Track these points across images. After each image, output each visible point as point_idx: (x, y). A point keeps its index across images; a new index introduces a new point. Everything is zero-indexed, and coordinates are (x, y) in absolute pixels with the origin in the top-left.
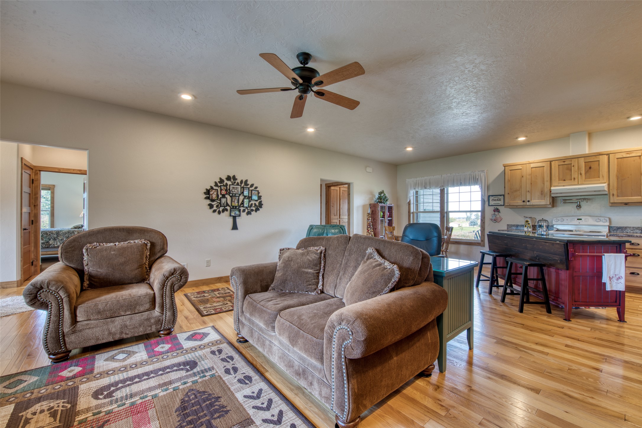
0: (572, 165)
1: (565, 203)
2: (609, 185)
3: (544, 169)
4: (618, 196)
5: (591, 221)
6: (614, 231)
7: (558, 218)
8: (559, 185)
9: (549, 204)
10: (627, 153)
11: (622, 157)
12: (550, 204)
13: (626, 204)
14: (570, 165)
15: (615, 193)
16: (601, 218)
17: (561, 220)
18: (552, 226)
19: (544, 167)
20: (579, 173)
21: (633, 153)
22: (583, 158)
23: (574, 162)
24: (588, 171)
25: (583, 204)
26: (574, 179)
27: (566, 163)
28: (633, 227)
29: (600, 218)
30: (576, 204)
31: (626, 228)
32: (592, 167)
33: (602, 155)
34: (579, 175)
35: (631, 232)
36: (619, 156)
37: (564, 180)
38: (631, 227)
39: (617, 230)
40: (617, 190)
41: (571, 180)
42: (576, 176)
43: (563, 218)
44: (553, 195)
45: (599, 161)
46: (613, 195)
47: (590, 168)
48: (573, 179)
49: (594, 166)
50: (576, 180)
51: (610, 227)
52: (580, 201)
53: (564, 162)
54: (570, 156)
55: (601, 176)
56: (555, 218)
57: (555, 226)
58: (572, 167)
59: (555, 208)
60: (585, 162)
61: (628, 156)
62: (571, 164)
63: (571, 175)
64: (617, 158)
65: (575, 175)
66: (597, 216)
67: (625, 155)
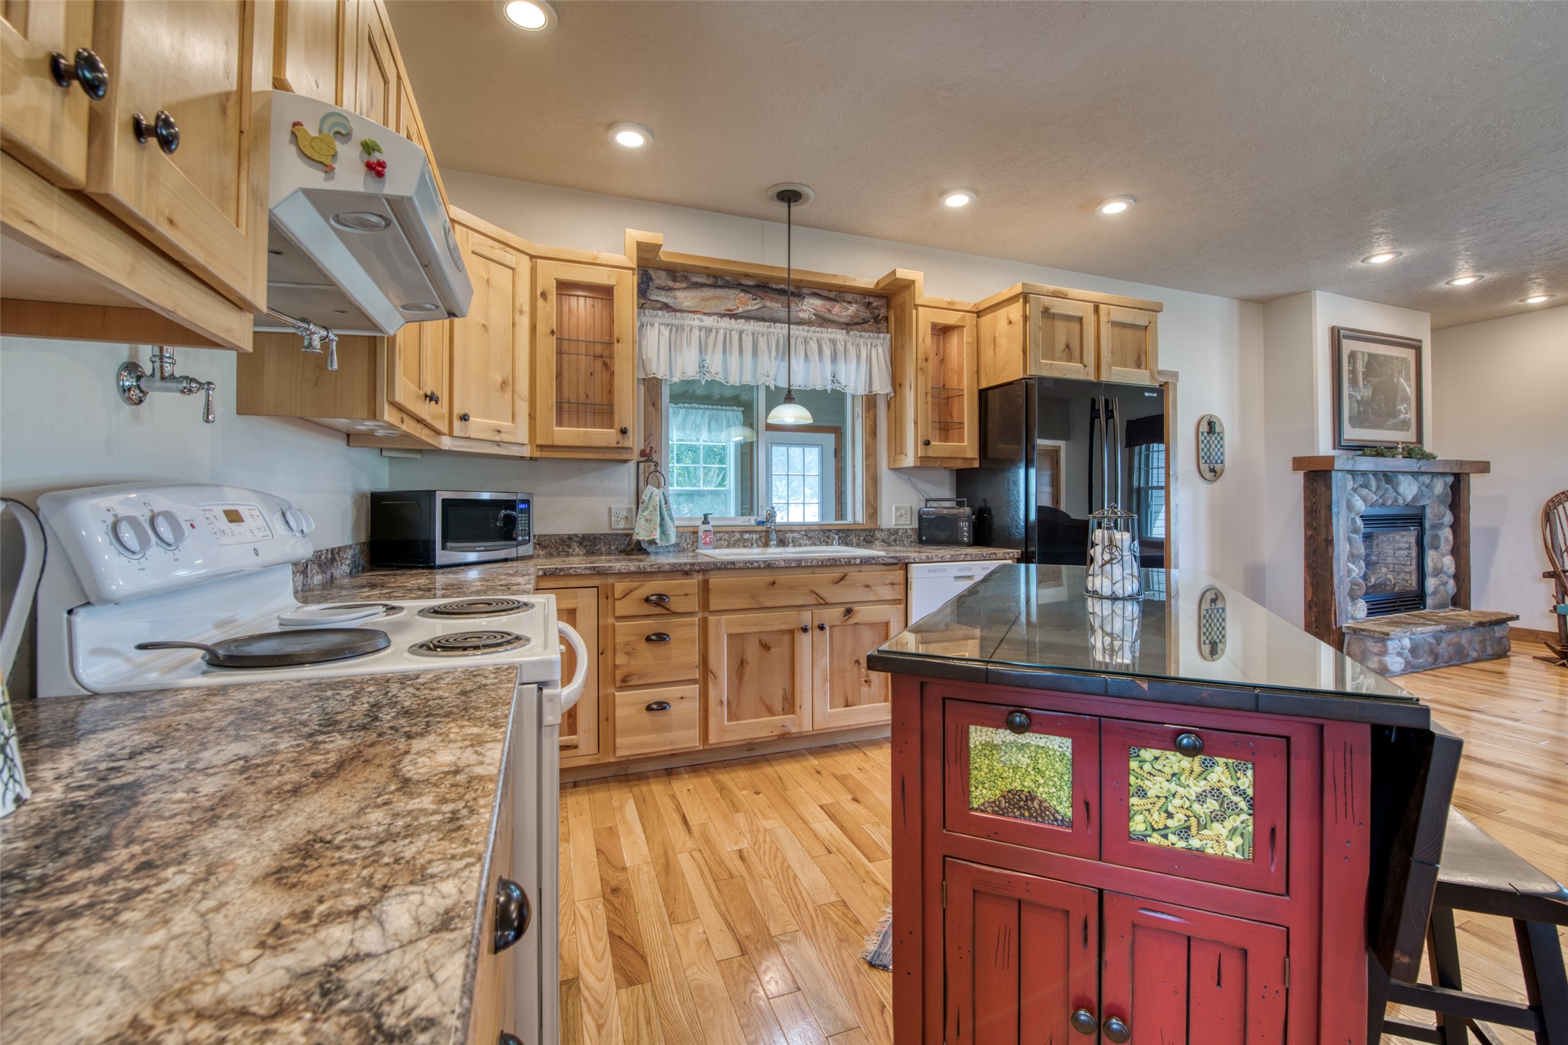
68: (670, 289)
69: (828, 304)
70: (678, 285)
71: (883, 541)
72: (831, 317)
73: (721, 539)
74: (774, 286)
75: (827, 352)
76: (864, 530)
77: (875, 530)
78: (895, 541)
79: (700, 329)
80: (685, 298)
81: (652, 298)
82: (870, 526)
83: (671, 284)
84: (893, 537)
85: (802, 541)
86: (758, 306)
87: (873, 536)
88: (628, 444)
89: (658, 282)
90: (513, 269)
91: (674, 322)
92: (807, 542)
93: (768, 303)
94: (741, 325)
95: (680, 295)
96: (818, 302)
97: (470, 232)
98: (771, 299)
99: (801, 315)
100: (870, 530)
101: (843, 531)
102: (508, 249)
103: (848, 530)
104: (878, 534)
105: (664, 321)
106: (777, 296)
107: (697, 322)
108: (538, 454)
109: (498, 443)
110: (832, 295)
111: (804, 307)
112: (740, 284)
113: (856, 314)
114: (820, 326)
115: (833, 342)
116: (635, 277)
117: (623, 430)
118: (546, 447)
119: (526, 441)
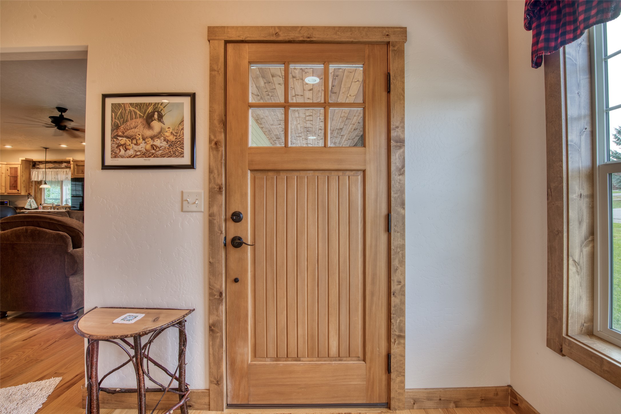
68: (39, 165)
69: (67, 164)
70: (40, 164)
72: (68, 166)
75: (65, 173)
80: (42, 166)
81: (36, 167)
83: (39, 164)
88: (20, 192)
89: (37, 164)
91: (37, 171)
93: (56, 165)
94: (51, 170)
95: (41, 166)
96: (66, 164)
98: (57, 164)
99: (62, 167)
107: (42, 170)
108: (7, 194)
114: (66, 168)
115: (66, 171)
116: (22, 166)
117: (18, 190)
118: (8, 193)
119: (4, 192)
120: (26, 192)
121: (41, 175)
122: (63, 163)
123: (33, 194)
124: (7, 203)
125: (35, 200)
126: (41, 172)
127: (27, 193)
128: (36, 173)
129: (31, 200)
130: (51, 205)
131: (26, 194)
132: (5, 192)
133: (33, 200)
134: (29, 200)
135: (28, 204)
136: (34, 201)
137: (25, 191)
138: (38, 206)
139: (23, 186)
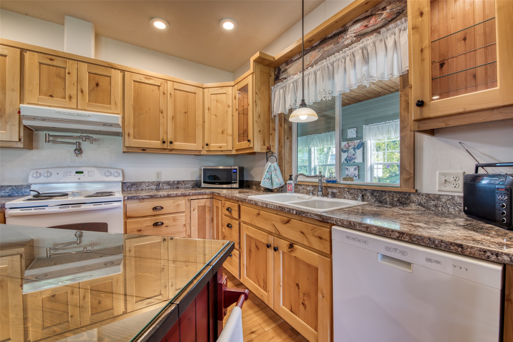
0: (67, 71)
1: (54, 142)
2: (123, 118)
3: (5, 61)
4: (135, 137)
5: (98, 175)
6: (127, 188)
7: (39, 171)
8: (40, 103)
9: (17, 140)
10: (146, 78)
11: (140, 81)
12: (20, 140)
13: (144, 150)
14: (63, 70)
15: (132, 133)
16: (113, 171)
17: (46, 175)
18: (29, 186)
19: (5, 56)
20: (79, 88)
21: (151, 79)
22: (86, 64)
23: (71, 66)
24: (93, 89)
25: (85, 145)
26: (70, 97)
27: (55, 63)
28: (148, 182)
29: (110, 170)
30: (75, 147)
31: (141, 183)
32: (100, 84)
33: (115, 69)
34: (79, 92)
35: (147, 188)
36: (137, 78)
37: (51, 96)
38: (146, 182)
39: (131, 187)
40: (134, 127)
41: (65, 98)
42: (74, 93)
43: (50, 170)
44: (26, 122)
45: (110, 77)
46: (129, 135)
47: (97, 85)
48: (67, 98)
49: (103, 82)
50: (74, 100)
51: (123, 183)
52: (81, 141)
53: (52, 60)
54: (64, 53)
55: (113, 102)
56: (35, 171)
57: (33, 187)
58: (67, 75)
59: (34, 152)
60: (89, 73)
61: (147, 81)
62: (66, 68)
63: (65, 89)
64: (134, 81)
65: (71, 90)
66: (105, 168)
67: (143, 80)
68: (286, 70)
69: (365, 23)
70: (289, 66)
71: (420, 204)
72: (367, 30)
73: (304, 189)
74: (330, 36)
75: (360, 58)
76: (398, 192)
77: (410, 194)
78: (436, 206)
79: (293, 83)
82: (405, 189)
84: (433, 203)
85: (346, 195)
86: (321, 53)
87: (407, 199)
88: (251, 146)
89: (283, 69)
90: (226, 93)
91: (284, 85)
92: (349, 196)
93: (326, 48)
96: (357, 27)
97: (210, 89)
98: (328, 44)
99: (346, 42)
100: (405, 193)
101: (378, 191)
102: (224, 88)
103: (382, 191)
104: (414, 198)
105: (281, 86)
106: (331, 41)
108: (236, 152)
109: (222, 151)
110: (368, 13)
111: (348, 37)
112: (313, 47)
113: (390, 14)
114: (358, 42)
115: (365, 47)
116: (254, 76)
117: (249, 141)
118: (237, 150)
119: (231, 149)
120: (264, 145)
121: (290, 94)
122: (347, 30)
123: (275, 150)
124: (236, 172)
125: (280, 166)
126: (292, 85)
127: (265, 147)
128: (282, 91)
129: (272, 165)
130: (317, 180)
131: (263, 151)
132: (233, 148)
133: (275, 164)
134: (269, 164)
135: (266, 175)
136: (277, 168)
137: (262, 143)
138: (285, 180)
139: (256, 130)
